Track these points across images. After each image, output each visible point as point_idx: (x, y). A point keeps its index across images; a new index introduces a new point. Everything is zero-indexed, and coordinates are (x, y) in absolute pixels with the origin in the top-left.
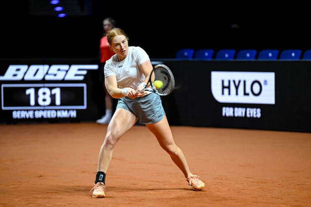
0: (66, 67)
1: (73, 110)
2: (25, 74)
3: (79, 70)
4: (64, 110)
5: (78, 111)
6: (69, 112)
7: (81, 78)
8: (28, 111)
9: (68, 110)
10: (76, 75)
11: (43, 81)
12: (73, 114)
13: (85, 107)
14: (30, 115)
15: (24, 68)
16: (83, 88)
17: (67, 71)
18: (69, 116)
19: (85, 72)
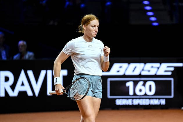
0: (157, 65)
1: (163, 99)
2: (126, 70)
3: (168, 67)
4: (156, 99)
5: (166, 99)
6: (160, 100)
7: (170, 73)
8: (127, 99)
9: (159, 99)
10: (166, 71)
11: (140, 76)
12: (163, 102)
13: (172, 96)
14: (129, 102)
15: (125, 65)
16: (171, 81)
17: (158, 68)
18: (160, 104)
19: (172, 69)
